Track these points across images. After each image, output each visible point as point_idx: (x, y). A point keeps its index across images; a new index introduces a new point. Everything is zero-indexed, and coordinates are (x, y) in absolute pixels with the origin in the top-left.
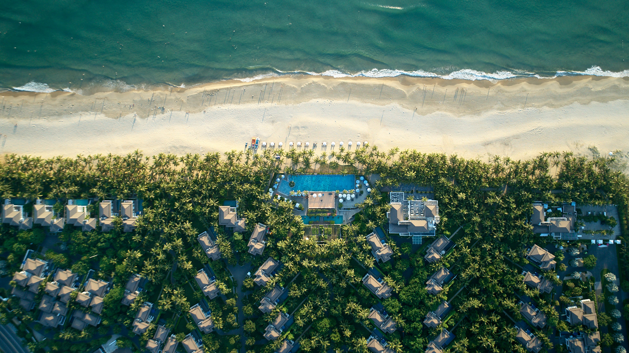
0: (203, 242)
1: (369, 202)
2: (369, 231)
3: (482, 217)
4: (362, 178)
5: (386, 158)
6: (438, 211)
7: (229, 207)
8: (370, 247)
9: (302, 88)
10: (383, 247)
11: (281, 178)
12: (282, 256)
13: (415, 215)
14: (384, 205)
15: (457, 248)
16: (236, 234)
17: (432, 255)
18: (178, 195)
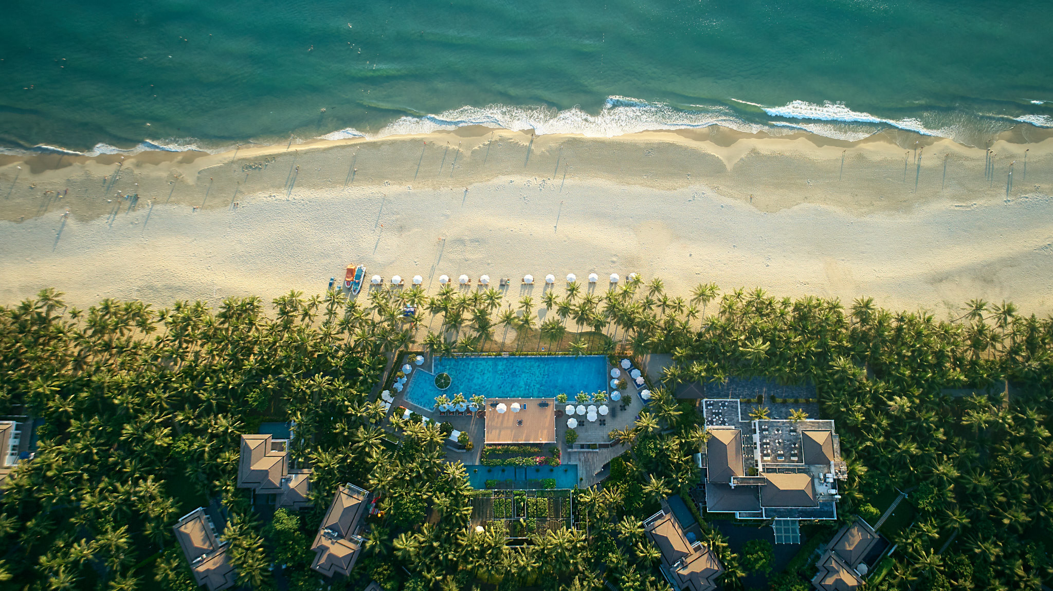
0: (187, 535)
1: (649, 423)
2: (650, 508)
3: (959, 465)
4: (626, 364)
5: (686, 312)
6: (837, 446)
7: (267, 436)
8: (657, 554)
9: (473, 152)
10: (692, 551)
11: (413, 365)
12: (407, 581)
13: (775, 460)
14: (687, 432)
15: (900, 555)
16: (280, 513)
17: (835, 577)
18: (138, 404)
